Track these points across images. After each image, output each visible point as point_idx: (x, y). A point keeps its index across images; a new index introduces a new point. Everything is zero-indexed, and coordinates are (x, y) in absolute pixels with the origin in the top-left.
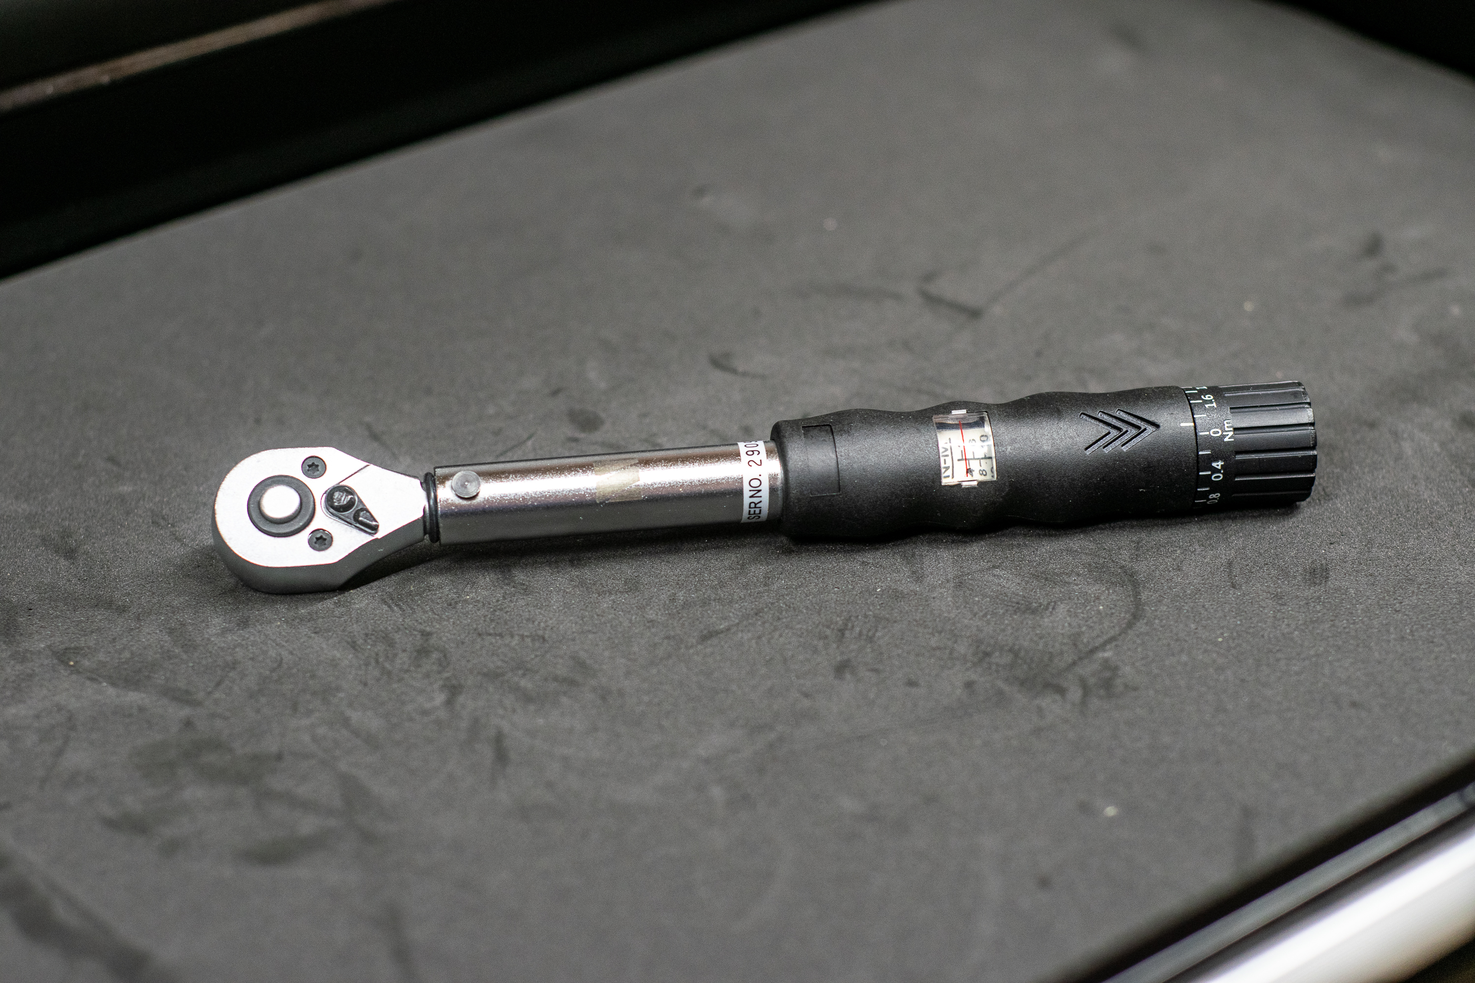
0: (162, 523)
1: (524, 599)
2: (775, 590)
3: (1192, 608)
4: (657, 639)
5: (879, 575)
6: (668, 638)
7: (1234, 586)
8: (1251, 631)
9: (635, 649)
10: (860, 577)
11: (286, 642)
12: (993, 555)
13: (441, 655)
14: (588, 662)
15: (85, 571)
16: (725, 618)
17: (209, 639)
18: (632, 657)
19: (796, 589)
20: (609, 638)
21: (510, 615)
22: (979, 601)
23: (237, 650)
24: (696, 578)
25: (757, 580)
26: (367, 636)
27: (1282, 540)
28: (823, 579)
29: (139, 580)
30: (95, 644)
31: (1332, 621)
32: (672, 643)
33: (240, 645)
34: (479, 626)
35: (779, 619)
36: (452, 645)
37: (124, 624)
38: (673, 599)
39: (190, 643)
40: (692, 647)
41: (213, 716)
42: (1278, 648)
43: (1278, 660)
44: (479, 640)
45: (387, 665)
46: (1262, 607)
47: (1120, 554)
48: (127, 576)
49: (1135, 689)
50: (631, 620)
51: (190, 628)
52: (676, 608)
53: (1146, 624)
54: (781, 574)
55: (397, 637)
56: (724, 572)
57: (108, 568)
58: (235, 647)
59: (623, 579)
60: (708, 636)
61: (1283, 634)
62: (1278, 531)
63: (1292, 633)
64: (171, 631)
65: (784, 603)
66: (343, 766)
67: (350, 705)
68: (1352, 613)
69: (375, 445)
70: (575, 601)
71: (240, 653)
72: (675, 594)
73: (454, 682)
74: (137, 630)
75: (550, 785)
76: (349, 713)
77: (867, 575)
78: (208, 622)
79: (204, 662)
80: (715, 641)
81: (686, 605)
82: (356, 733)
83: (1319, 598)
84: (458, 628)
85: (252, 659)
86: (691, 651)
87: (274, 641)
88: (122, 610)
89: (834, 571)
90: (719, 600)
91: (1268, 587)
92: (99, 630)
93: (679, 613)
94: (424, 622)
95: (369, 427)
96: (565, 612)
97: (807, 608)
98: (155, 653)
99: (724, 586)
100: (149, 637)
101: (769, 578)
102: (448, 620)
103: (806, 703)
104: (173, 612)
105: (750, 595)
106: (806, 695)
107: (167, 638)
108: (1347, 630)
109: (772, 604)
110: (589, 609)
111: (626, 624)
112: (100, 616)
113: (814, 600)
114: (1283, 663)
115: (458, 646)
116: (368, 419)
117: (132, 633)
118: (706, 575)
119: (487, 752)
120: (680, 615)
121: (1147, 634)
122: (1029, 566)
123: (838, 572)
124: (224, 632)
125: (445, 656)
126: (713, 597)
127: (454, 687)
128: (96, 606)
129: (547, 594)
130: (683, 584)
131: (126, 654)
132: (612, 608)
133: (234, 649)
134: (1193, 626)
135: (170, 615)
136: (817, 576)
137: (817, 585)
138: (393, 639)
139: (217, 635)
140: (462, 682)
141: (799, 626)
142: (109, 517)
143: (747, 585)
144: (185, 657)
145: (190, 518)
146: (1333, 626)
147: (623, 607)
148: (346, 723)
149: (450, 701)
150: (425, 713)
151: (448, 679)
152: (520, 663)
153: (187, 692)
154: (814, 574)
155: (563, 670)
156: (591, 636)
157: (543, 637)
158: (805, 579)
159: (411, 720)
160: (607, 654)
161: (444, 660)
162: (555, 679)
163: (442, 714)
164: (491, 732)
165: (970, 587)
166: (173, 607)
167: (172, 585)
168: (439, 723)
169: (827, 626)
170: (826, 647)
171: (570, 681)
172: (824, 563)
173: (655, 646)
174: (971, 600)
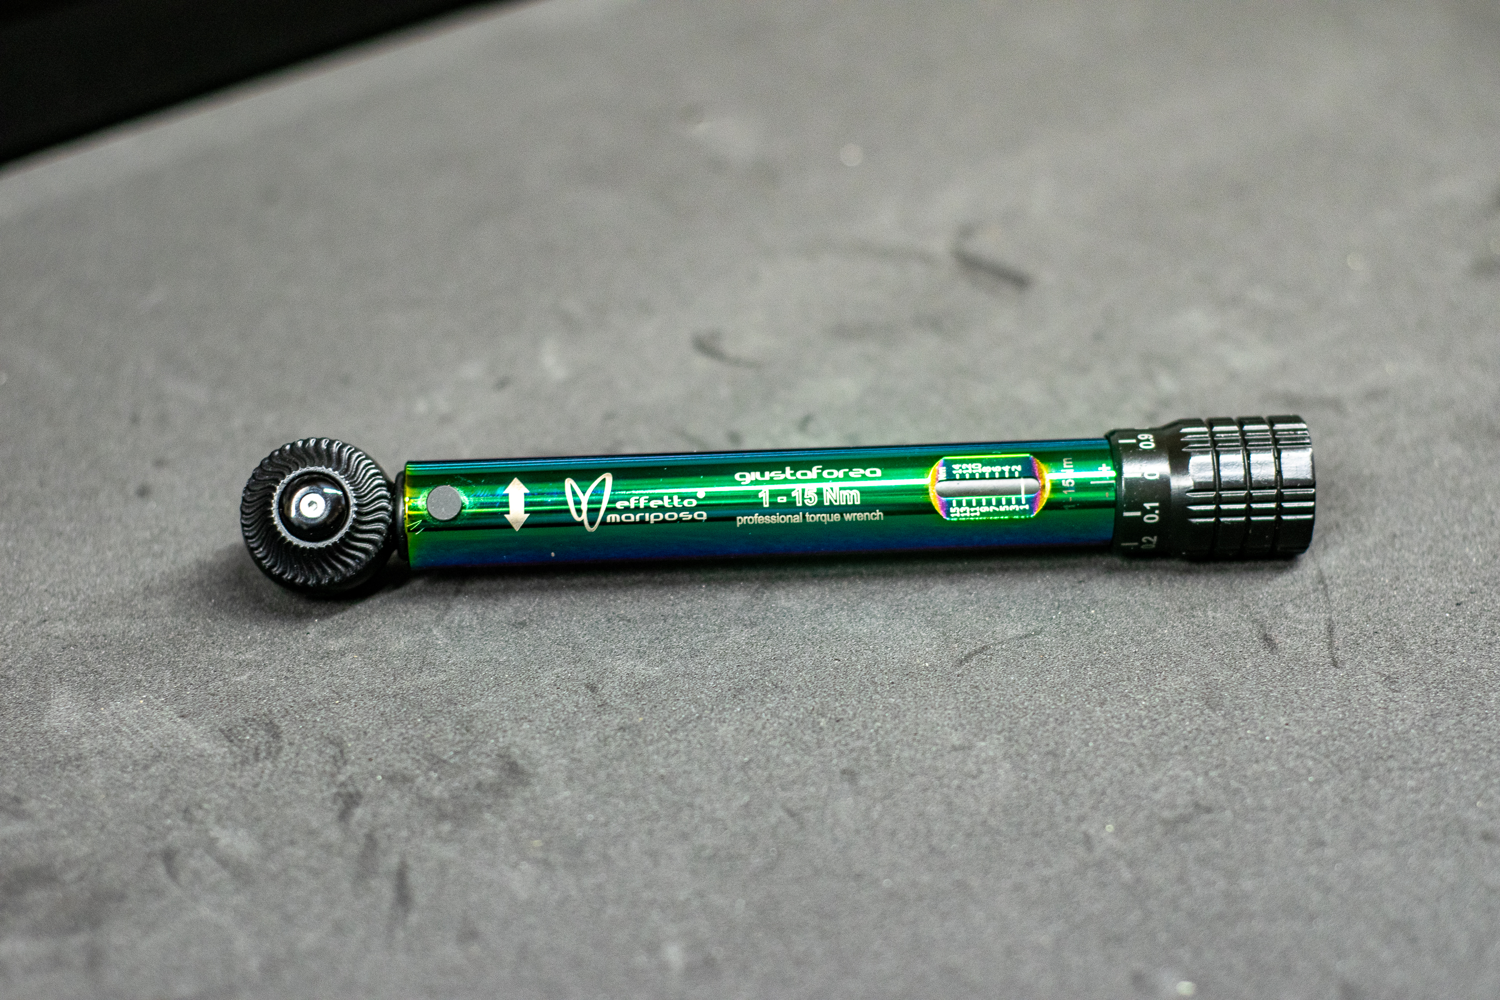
1: (445, 671)
3: (1282, 694)
5: (891, 643)
6: (622, 729)
7: (1335, 664)
8: (1356, 728)
9: (580, 744)
10: (866, 644)
12: (1034, 615)
13: (337, 750)
14: (520, 762)
18: (576, 756)
19: (786, 660)
20: (549, 729)
23: (83, 740)
26: (246, 722)
27: (1396, 599)
31: (1458, 715)
32: (627, 737)
34: (387, 710)
36: (351, 736)
40: (652, 742)
42: (1390, 753)
43: (1390, 771)
44: (385, 730)
46: (1370, 694)
47: (1193, 616)
49: (1209, 810)
50: (577, 703)
53: (1224, 716)
55: (284, 725)
56: (697, 636)
58: (81, 735)
59: (570, 645)
61: (1396, 734)
62: (1391, 586)
63: (1407, 732)
67: (219, 820)
68: (1483, 704)
70: (509, 675)
71: (86, 744)
73: (351, 789)
76: (215, 831)
77: (876, 641)
78: (50, 699)
79: (40, 757)
82: (224, 862)
83: (1442, 682)
84: (361, 711)
85: (101, 753)
86: (651, 748)
89: (834, 636)
91: (1379, 665)
93: (638, 694)
94: (320, 703)
96: (496, 691)
97: (799, 688)
102: (349, 701)
108: (1477, 728)
110: (526, 687)
111: (571, 708)
113: (807, 677)
114: (1395, 774)
115: (357, 739)
119: (385, 889)
120: (639, 696)
121: (1224, 730)
122: (1078, 632)
125: (341, 752)
127: (350, 796)
129: (475, 665)
132: (555, 685)
133: (78, 738)
134: (1283, 720)
138: (278, 727)
140: (361, 788)
141: (787, 714)
146: (1460, 722)
147: (569, 684)
148: (211, 845)
149: (344, 816)
150: (312, 833)
151: (343, 784)
152: (437, 762)
153: (17, 800)
154: (809, 640)
155: (489, 774)
156: (526, 726)
157: (465, 725)
158: (797, 646)
159: (292, 843)
160: (544, 751)
161: (341, 758)
162: (479, 786)
163: (333, 834)
164: (392, 862)
165: (1004, 661)
166: (8, 679)
167: (10, 647)
168: (327, 847)
169: (823, 715)
170: (819, 744)
171: (497, 790)
172: (822, 624)
173: (605, 741)
174: (1005, 680)
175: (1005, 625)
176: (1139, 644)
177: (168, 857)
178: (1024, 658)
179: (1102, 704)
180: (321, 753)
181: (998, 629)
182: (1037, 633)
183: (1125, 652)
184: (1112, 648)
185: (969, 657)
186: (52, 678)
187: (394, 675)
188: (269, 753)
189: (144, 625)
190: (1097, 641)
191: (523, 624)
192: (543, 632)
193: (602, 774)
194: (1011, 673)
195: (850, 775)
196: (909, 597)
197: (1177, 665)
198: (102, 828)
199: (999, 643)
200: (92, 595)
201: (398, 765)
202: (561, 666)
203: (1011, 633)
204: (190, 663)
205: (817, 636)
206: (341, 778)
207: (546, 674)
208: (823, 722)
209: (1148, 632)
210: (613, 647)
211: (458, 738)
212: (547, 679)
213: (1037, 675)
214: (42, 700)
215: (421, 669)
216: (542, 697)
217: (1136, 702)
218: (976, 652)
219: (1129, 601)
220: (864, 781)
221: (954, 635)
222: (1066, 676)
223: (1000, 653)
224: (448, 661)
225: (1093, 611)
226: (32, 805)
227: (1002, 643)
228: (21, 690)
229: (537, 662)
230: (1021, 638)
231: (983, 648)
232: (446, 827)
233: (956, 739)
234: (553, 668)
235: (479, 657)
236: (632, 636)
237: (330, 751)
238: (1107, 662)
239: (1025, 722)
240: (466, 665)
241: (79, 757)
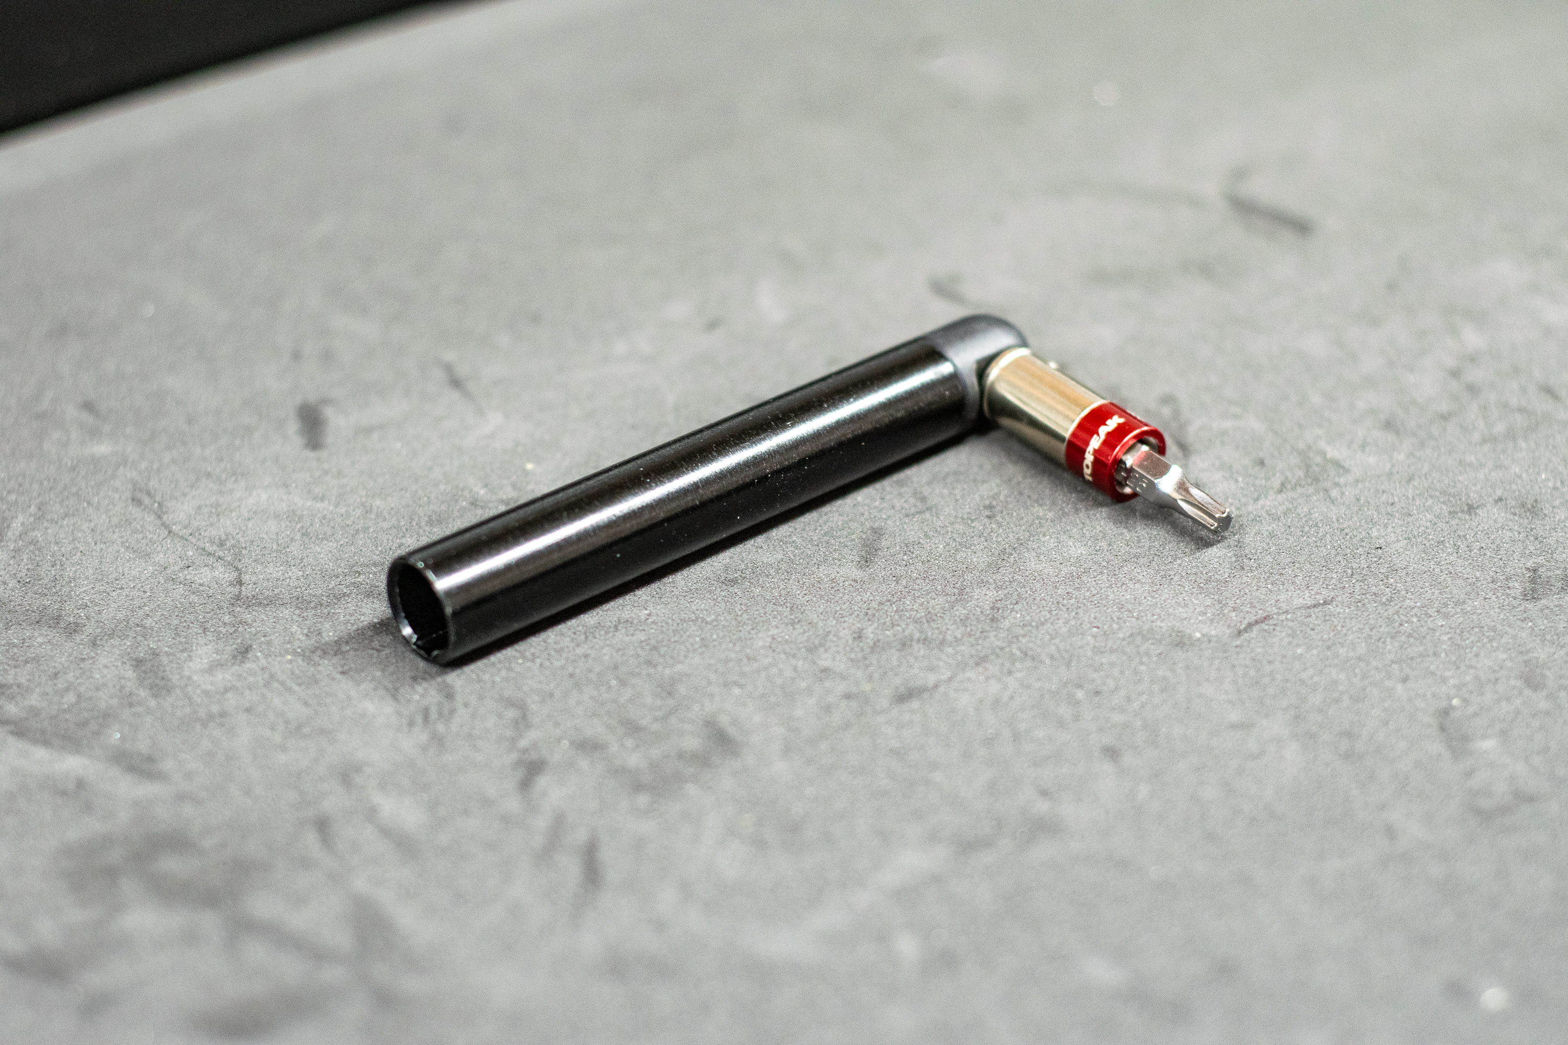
0: (147, 500)
1: (644, 630)
2: (1006, 627)
4: (831, 699)
5: (1158, 610)
6: (848, 697)
9: (799, 712)
10: (1130, 611)
11: (299, 685)
13: (519, 713)
14: (730, 730)
15: (28, 569)
16: (931, 669)
17: (190, 678)
18: (794, 724)
19: (1037, 627)
20: (763, 694)
21: (623, 655)
22: (1301, 655)
23: (229, 696)
24: (894, 606)
25: (982, 613)
28: (1076, 614)
29: (102, 585)
30: (29, 680)
32: (853, 706)
33: (233, 688)
34: (578, 671)
35: (1010, 673)
36: (535, 698)
37: (73, 651)
38: (859, 636)
39: (162, 683)
40: (881, 712)
41: (181, 797)
44: (574, 693)
45: (441, 727)
47: (1509, 588)
48: (87, 578)
50: (796, 667)
51: (165, 660)
52: (862, 650)
54: (1017, 603)
56: (934, 599)
57: (62, 565)
58: (226, 690)
59: (788, 605)
60: (905, 696)
64: (138, 663)
65: (1019, 649)
66: (360, 884)
67: (382, 785)
69: (455, 395)
70: (718, 635)
71: (231, 700)
72: (862, 630)
73: (534, 756)
74: (90, 661)
75: (660, 926)
76: (377, 798)
77: (1141, 608)
78: (192, 651)
80: (915, 704)
81: (876, 647)
82: (386, 832)
84: (547, 672)
85: (248, 710)
86: (880, 718)
87: (282, 683)
88: (73, 629)
90: (925, 641)
92: (36, 659)
93: (866, 659)
95: (449, 369)
96: (703, 653)
97: (1052, 657)
98: (111, 697)
99: (934, 620)
100: (106, 671)
101: (998, 609)
102: (533, 661)
103: (1042, 807)
104: (144, 636)
105: (970, 635)
106: (1044, 793)
107: (130, 674)
109: (1002, 649)
111: (789, 673)
112: (40, 638)
113: (1062, 646)
115: (543, 701)
116: (450, 356)
117: (82, 666)
118: (908, 602)
119: (572, 865)
120: (867, 662)
121: (1547, 713)
123: (1098, 603)
124: (212, 668)
125: (524, 715)
126: (917, 635)
127: (533, 763)
128: (37, 622)
129: (678, 624)
130: (874, 615)
131: (71, 698)
132: (770, 647)
135: (139, 638)
136: (1068, 609)
137: (1066, 623)
139: (204, 671)
140: (546, 755)
142: (74, 490)
143: (967, 618)
144: (152, 703)
145: (185, 495)
147: (786, 647)
148: (371, 814)
149: (525, 785)
150: (487, 803)
151: (525, 751)
152: (633, 728)
153: (150, 759)
154: (1063, 605)
155: (692, 743)
156: (737, 691)
157: (667, 689)
158: (1050, 612)
159: (466, 812)
160: (757, 718)
161: (523, 721)
162: (680, 755)
163: (513, 805)
164: (580, 836)
165: (1290, 632)
166: (145, 628)
167: (148, 594)
168: (506, 819)
169: (1080, 686)
170: (1077, 718)
171: (701, 760)
172: (1078, 589)
173: (828, 709)
174: (1291, 653)
175: (1290, 593)
176: (1446, 616)
177: (323, 826)
178: (1313, 629)
179: (1405, 680)
180: (500, 716)
181: (1282, 597)
182: (1325, 603)
183: (1431, 625)
184: (1415, 620)
185: (1250, 626)
186: (196, 629)
187: (585, 633)
188: (440, 715)
189: (301, 573)
190: (1397, 613)
191: (734, 582)
192: (758, 591)
193: (823, 746)
194: (1298, 646)
195: (1112, 753)
196: (1179, 562)
197: (1490, 641)
198: (248, 792)
199: (1284, 613)
200: (242, 540)
201: (589, 732)
202: (777, 627)
203: (1298, 602)
204: (351, 615)
205: (1072, 601)
206: (523, 743)
207: (760, 635)
208: (1080, 695)
209: (1457, 604)
210: (838, 608)
211: (658, 702)
212: (761, 640)
213: (1329, 648)
214: (183, 651)
215: (616, 627)
216: (756, 660)
217: (1444, 680)
218: (1257, 622)
219: (1434, 570)
220: (1128, 759)
221: (1231, 603)
222: (1362, 649)
223: (1285, 623)
224: (648, 619)
225: (1392, 580)
226: (168, 765)
227: (1287, 612)
228: (159, 641)
229: (750, 622)
230: (1308, 608)
231: (1265, 618)
232: (643, 800)
233: (1234, 716)
234: (767, 630)
235: (683, 615)
236: (859, 598)
237: (511, 714)
238: (1410, 635)
239: (1316, 699)
240: (667, 623)
241: (223, 714)
